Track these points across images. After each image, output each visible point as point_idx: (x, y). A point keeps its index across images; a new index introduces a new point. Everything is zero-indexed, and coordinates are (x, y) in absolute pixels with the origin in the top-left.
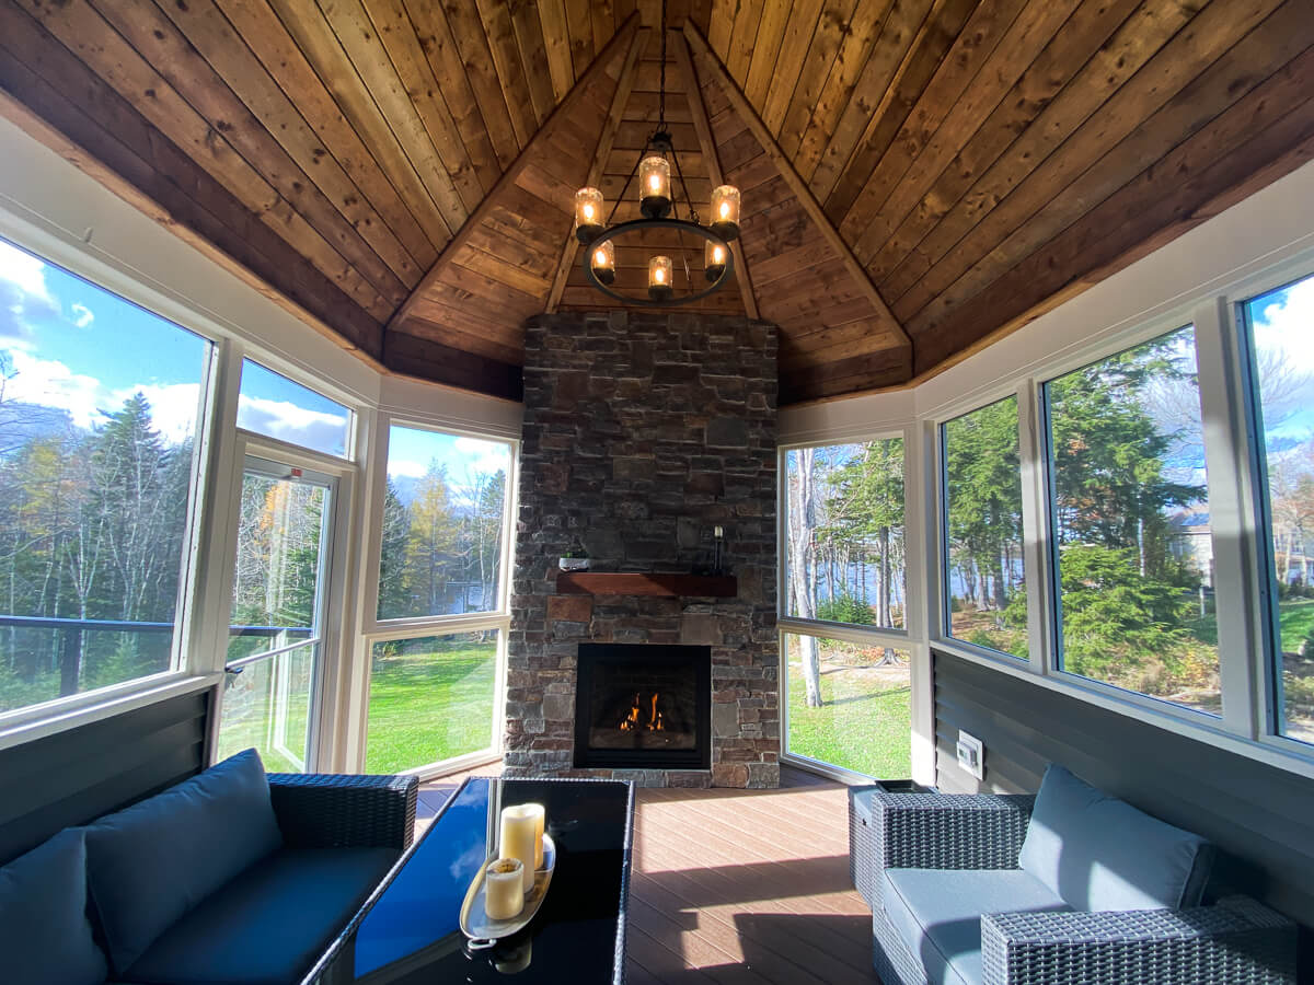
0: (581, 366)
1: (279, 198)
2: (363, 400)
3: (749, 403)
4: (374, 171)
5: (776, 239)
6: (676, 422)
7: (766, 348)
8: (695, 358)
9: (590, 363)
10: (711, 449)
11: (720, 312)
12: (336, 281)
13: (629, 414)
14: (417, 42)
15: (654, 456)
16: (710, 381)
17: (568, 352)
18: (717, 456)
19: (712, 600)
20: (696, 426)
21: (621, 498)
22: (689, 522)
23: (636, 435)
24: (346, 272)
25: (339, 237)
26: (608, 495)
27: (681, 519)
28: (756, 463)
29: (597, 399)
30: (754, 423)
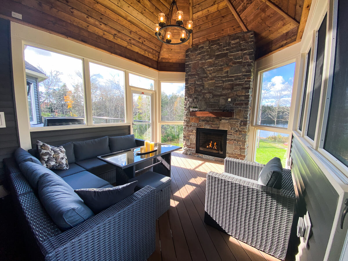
0: (197, 60)
1: (128, 43)
2: (154, 78)
3: (243, 59)
4: (141, 31)
5: (244, 4)
6: (221, 70)
7: (250, 40)
8: (227, 50)
9: (200, 58)
10: (230, 76)
11: (235, 33)
12: (144, 55)
13: (208, 70)
14: (138, 2)
15: (214, 81)
16: (231, 56)
17: (194, 57)
18: (232, 78)
19: (228, 118)
20: (226, 70)
21: (206, 93)
22: (223, 98)
23: (210, 76)
24: (145, 52)
25: (141, 46)
26: (203, 93)
27: (221, 97)
28: (244, 78)
29: (201, 68)
30: (244, 66)
